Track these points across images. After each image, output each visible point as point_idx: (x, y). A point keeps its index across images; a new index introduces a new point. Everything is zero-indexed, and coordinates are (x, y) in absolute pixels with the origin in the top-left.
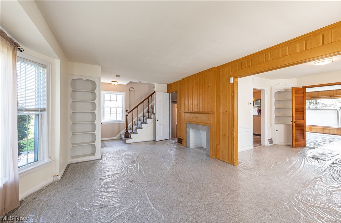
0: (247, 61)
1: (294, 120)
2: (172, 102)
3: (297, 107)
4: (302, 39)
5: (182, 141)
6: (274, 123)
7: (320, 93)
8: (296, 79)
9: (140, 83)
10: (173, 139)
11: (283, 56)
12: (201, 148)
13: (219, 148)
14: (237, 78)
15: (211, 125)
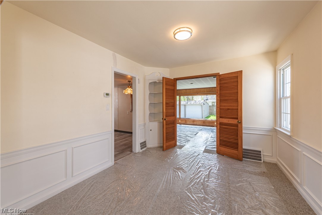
3: (167, 102)
6: (148, 121)
8: (168, 69)
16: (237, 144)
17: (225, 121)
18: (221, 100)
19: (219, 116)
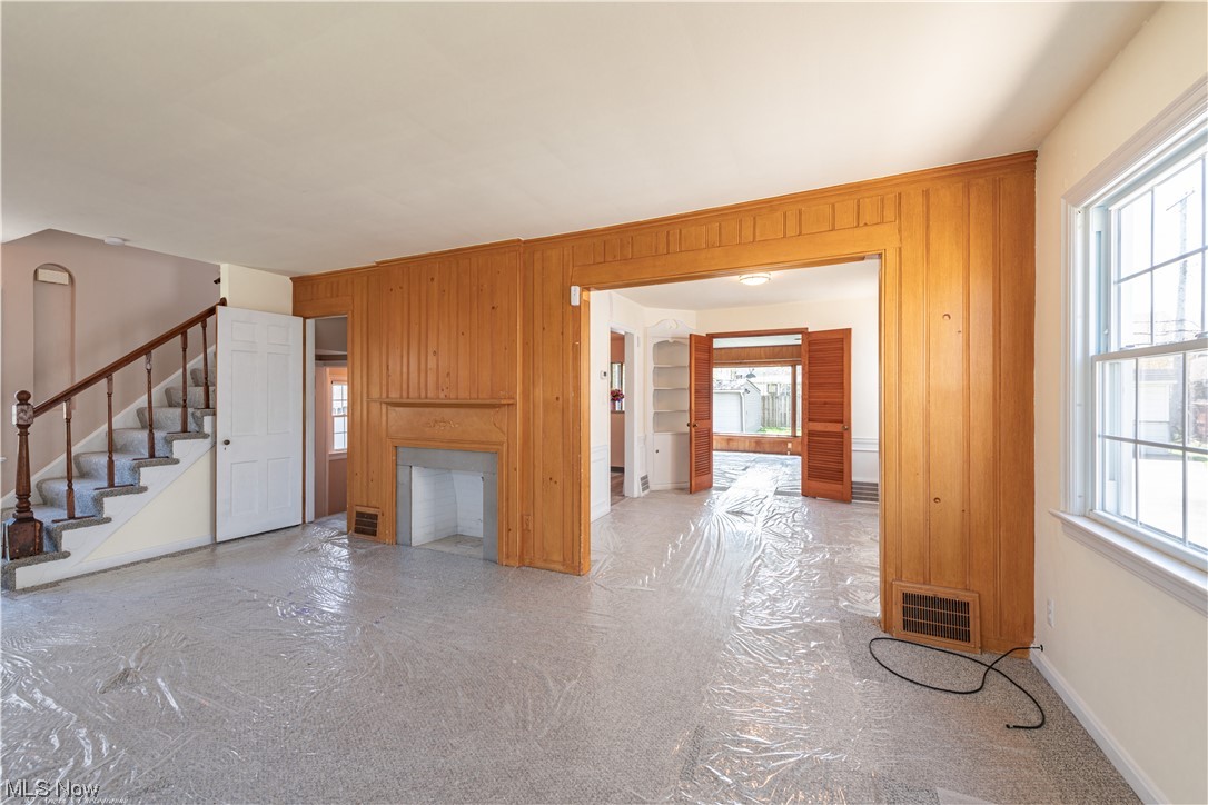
0: (621, 240)
1: (693, 421)
2: (319, 358)
4: (751, 210)
5: (375, 525)
6: (652, 431)
7: (723, 351)
8: (693, 313)
9: (123, 249)
10: (324, 519)
11: (708, 247)
12: (457, 538)
13: (531, 528)
14: (588, 289)
15: (505, 449)
16: (842, 471)
17: (818, 427)
18: (811, 383)
19: (806, 416)
